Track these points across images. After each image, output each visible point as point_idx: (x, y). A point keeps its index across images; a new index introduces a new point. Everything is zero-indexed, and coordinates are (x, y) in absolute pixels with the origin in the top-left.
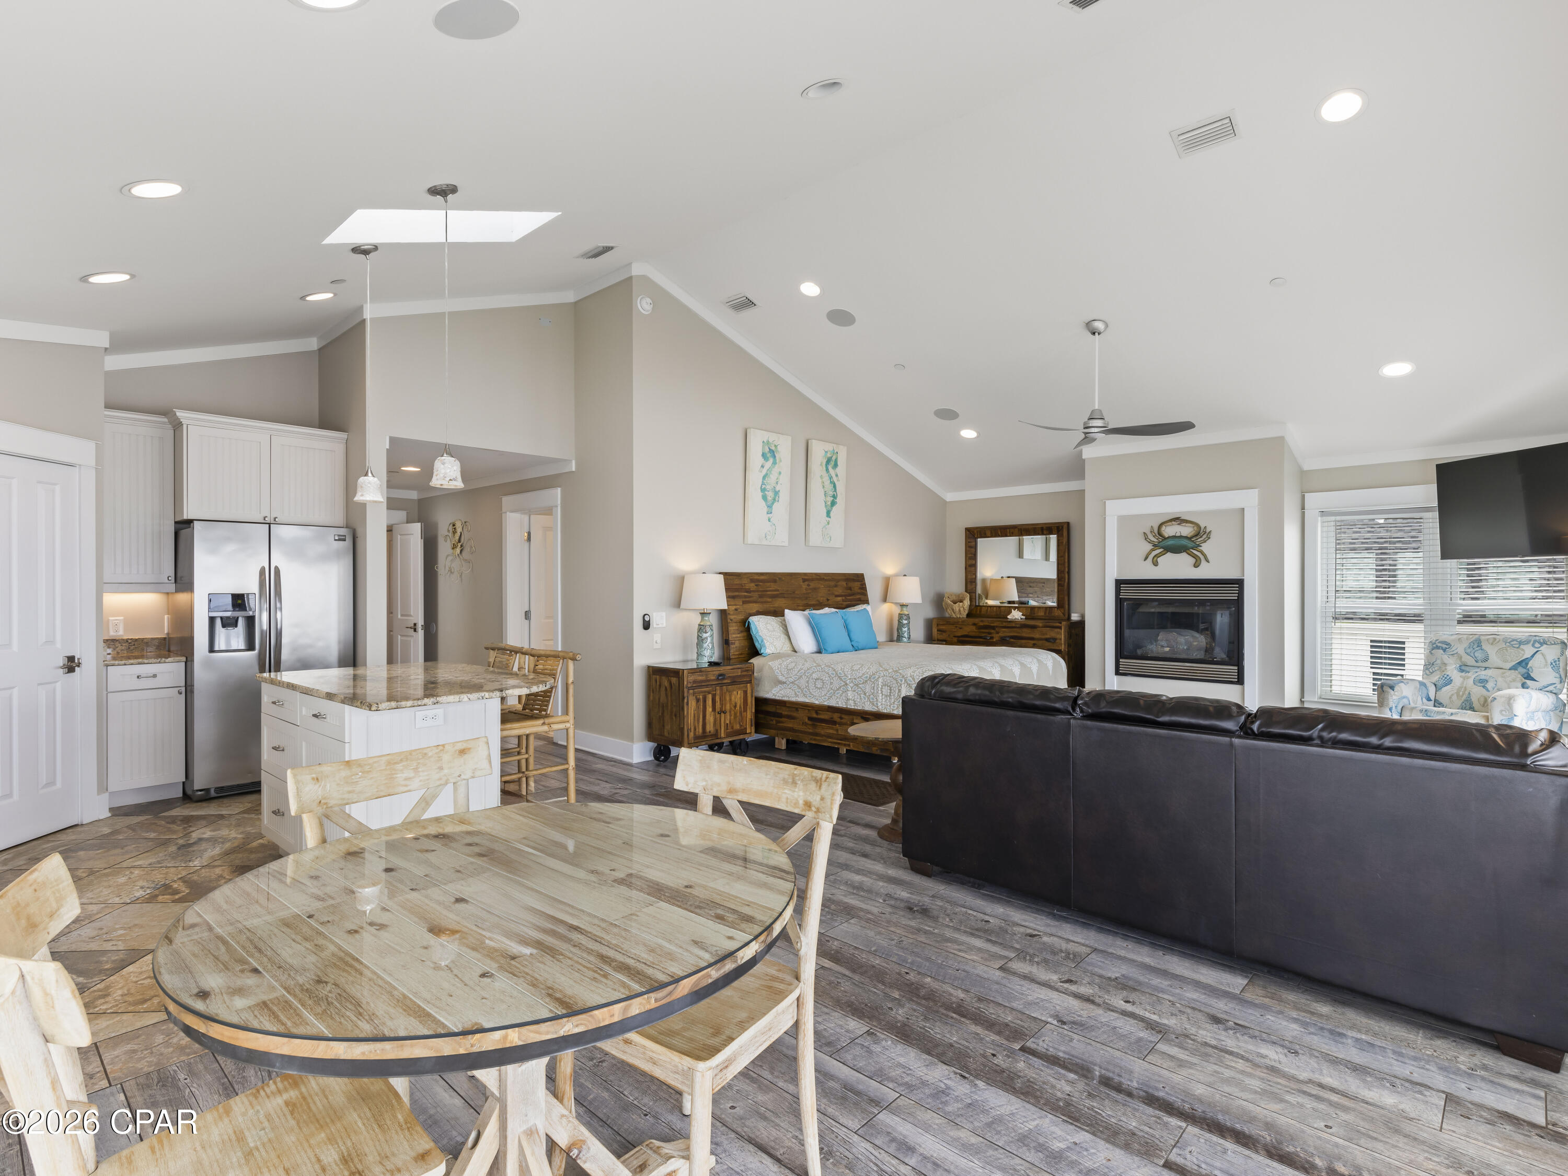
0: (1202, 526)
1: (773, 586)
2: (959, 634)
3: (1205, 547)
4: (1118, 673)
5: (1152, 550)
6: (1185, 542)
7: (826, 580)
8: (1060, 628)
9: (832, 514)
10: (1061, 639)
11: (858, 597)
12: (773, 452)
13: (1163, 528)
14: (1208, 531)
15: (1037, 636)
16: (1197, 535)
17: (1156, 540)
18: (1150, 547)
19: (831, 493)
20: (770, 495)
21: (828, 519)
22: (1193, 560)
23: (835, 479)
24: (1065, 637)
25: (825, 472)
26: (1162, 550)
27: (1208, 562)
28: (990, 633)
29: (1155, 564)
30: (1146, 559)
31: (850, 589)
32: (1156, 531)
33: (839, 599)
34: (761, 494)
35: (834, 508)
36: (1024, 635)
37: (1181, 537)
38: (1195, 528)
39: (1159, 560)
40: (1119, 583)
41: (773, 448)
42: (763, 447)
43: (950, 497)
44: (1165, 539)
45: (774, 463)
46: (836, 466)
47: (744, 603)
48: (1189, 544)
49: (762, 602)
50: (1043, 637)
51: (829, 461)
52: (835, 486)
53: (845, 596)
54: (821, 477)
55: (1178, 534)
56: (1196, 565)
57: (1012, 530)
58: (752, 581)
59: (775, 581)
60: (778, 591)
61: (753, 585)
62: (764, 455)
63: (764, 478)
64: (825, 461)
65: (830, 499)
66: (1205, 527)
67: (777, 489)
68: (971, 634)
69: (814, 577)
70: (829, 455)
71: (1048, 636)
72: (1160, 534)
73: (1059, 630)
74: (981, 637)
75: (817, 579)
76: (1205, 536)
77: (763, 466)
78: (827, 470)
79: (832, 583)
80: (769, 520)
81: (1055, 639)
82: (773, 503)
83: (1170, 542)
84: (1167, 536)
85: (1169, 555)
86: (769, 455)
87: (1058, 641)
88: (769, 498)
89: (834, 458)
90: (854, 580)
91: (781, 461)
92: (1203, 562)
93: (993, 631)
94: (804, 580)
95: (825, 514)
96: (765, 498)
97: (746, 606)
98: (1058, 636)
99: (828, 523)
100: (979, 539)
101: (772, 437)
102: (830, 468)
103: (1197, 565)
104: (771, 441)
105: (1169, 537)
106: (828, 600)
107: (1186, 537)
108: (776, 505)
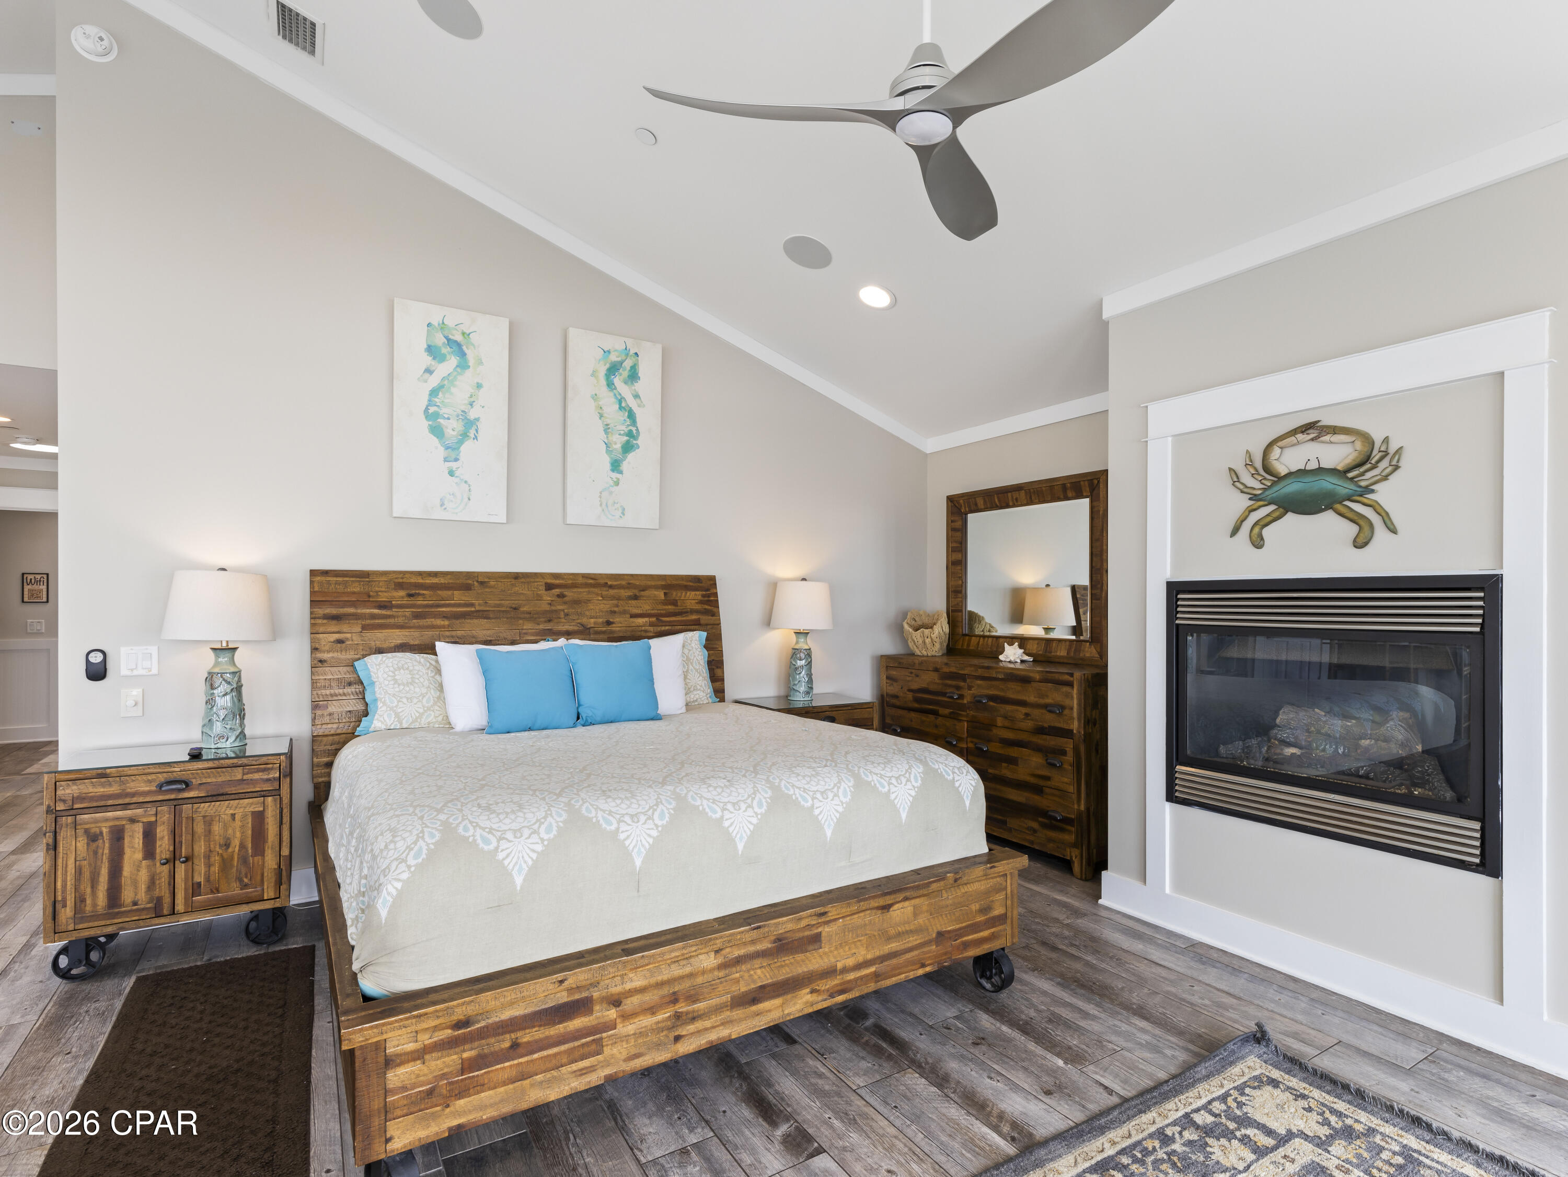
0: (1378, 438)
1: (459, 596)
2: (915, 686)
3: (1384, 494)
4: (1171, 797)
5: (1252, 510)
6: (1328, 484)
7: (611, 587)
8: (1070, 684)
9: (625, 466)
10: (1072, 709)
11: (694, 617)
12: (459, 345)
13: (1276, 452)
14: (1392, 449)
15: (1032, 699)
16: (1363, 461)
17: (1258, 485)
18: (1244, 502)
19: (624, 429)
20: (452, 428)
21: (615, 475)
22: (1353, 529)
23: (632, 403)
24: (1079, 704)
25: (604, 388)
26: (1272, 507)
27: (1394, 531)
28: (958, 688)
29: (1258, 542)
30: (1235, 531)
31: (674, 603)
32: (1258, 464)
33: (640, 621)
34: (425, 424)
35: (631, 456)
36: (1011, 695)
37: (1320, 471)
38: (1359, 445)
39: (1265, 532)
40: (1175, 590)
41: (458, 337)
42: (429, 334)
43: (931, 444)
44: (1281, 479)
45: (463, 365)
46: (633, 376)
47: (364, 628)
48: (1342, 487)
49: (420, 627)
50: (1042, 701)
51: (613, 369)
52: (631, 416)
53: (658, 616)
54: (595, 397)
55: (1313, 465)
56: (1360, 543)
57: (1016, 495)
58: (400, 586)
59: (467, 588)
60: (472, 605)
61: (402, 593)
62: (431, 350)
63: (434, 392)
64: (603, 370)
65: (618, 441)
66: (1386, 440)
67: (472, 415)
68: (933, 687)
69: (581, 580)
70: (614, 358)
71: (1049, 701)
72: (1267, 469)
73: (1065, 689)
74: (944, 694)
75: (587, 585)
76: (1384, 464)
77: (429, 371)
78: (610, 385)
79: (625, 593)
80: (451, 473)
81: (1063, 708)
82: (461, 442)
83: (1292, 487)
84: (1283, 471)
85: (1290, 516)
86: (445, 350)
87: (1066, 712)
88: (449, 432)
89: (628, 364)
90: (687, 588)
91: (480, 362)
92: (1380, 531)
93: (962, 684)
94: (549, 587)
95: (608, 466)
96: (437, 431)
97: (368, 635)
98: (1067, 702)
99: (617, 483)
100: (970, 516)
101: (455, 318)
102: (617, 381)
103: (1360, 540)
104: (449, 322)
105: (1290, 474)
106: (609, 623)
107: (1333, 471)
108: (467, 448)
